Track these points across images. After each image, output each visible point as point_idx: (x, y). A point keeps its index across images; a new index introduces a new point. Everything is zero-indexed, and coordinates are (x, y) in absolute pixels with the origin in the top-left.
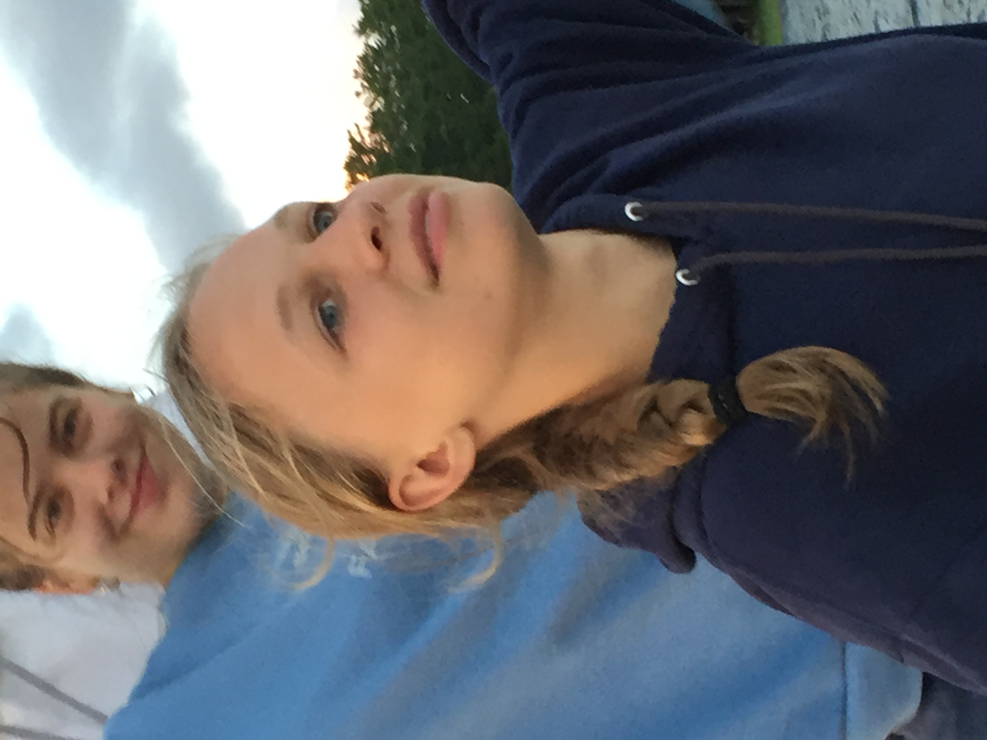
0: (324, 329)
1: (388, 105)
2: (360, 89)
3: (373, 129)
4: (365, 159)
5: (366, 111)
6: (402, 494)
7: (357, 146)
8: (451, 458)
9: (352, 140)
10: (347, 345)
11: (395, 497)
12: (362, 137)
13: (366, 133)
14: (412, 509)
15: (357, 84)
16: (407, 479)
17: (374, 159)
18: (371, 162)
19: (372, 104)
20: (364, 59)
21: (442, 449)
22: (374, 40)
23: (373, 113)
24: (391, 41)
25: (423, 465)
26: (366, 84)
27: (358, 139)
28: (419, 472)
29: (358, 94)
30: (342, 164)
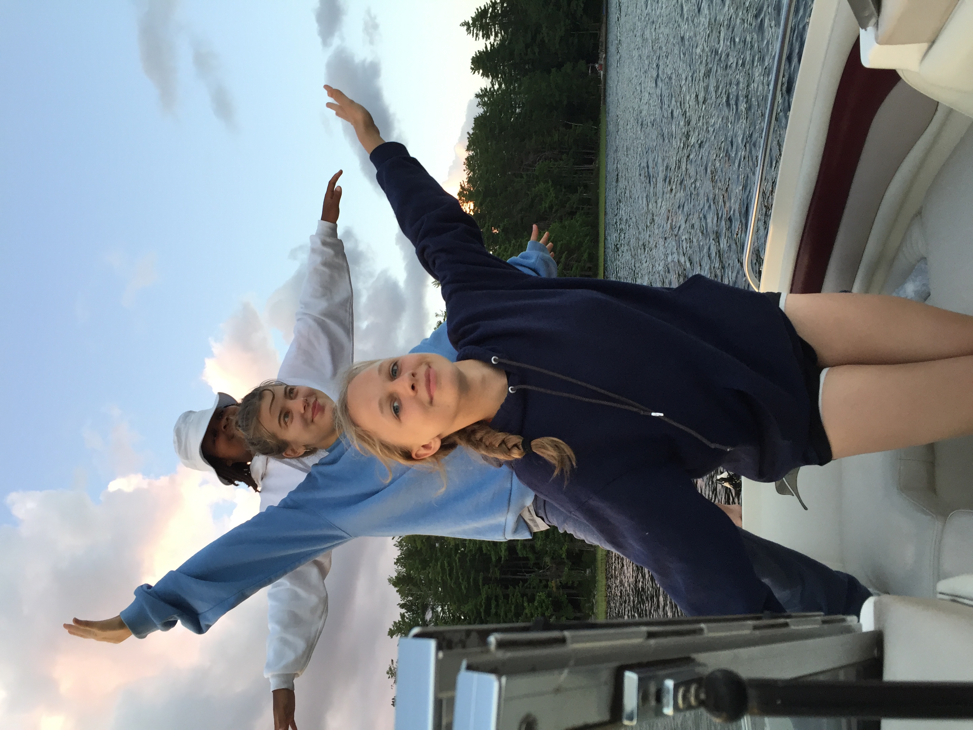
0: (395, 415)
1: (474, 175)
3: (469, 182)
4: (465, 192)
5: (466, 176)
6: (416, 455)
7: (462, 188)
8: (433, 446)
9: (461, 185)
10: (402, 418)
11: (414, 456)
12: (465, 186)
13: (466, 184)
14: (419, 458)
15: (464, 167)
16: (418, 451)
17: (468, 193)
18: (466, 193)
19: (469, 174)
20: (467, 159)
21: (431, 443)
22: (471, 153)
23: (469, 177)
24: (477, 154)
25: (424, 446)
26: (467, 167)
27: (463, 186)
28: (422, 448)
29: (464, 170)
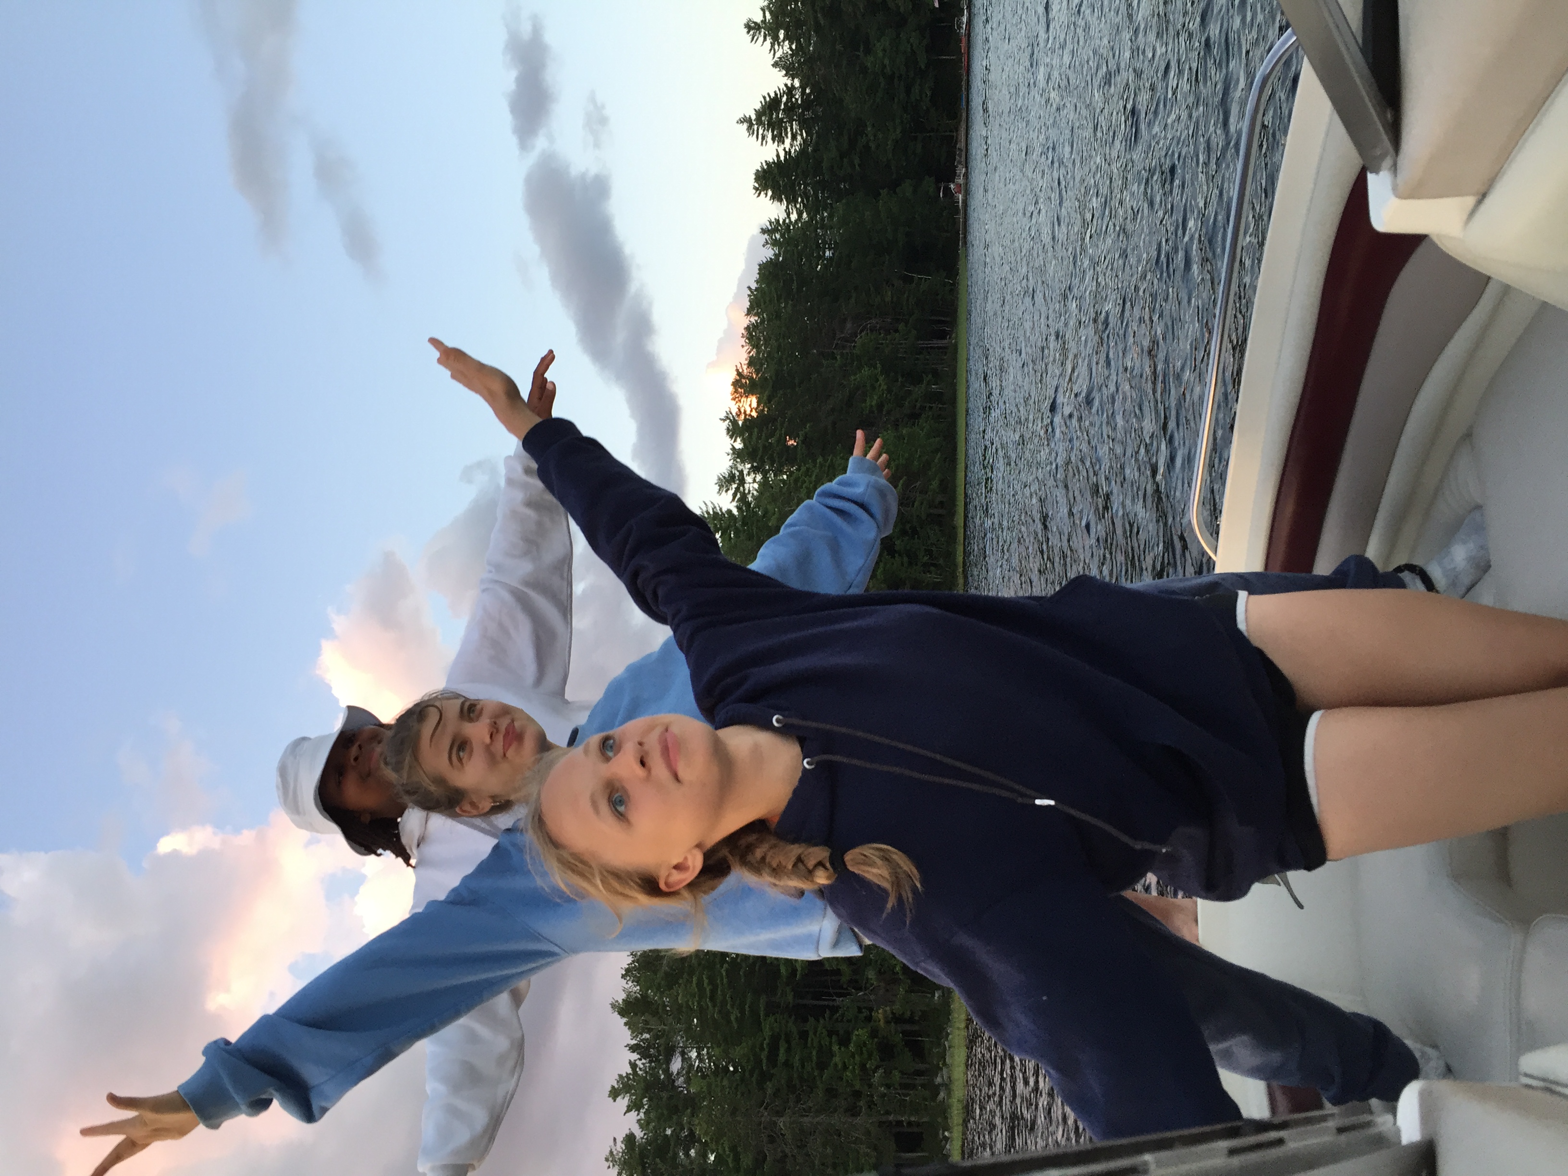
1: (758, 353)
2: (744, 344)
3: (750, 364)
4: (744, 381)
5: (746, 356)
6: (666, 884)
7: (739, 374)
8: (691, 862)
9: (737, 370)
11: (662, 886)
12: (743, 370)
13: (745, 367)
14: (673, 890)
15: (743, 341)
16: (668, 876)
17: (748, 381)
18: (746, 382)
19: (750, 352)
20: (747, 328)
21: (685, 859)
22: (753, 319)
23: (750, 357)
24: (762, 321)
25: (676, 868)
26: (747, 341)
27: (741, 371)
28: (674, 871)
29: (743, 346)
30: (731, 383)
